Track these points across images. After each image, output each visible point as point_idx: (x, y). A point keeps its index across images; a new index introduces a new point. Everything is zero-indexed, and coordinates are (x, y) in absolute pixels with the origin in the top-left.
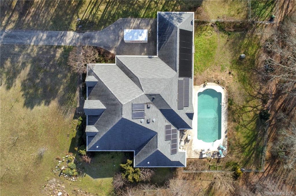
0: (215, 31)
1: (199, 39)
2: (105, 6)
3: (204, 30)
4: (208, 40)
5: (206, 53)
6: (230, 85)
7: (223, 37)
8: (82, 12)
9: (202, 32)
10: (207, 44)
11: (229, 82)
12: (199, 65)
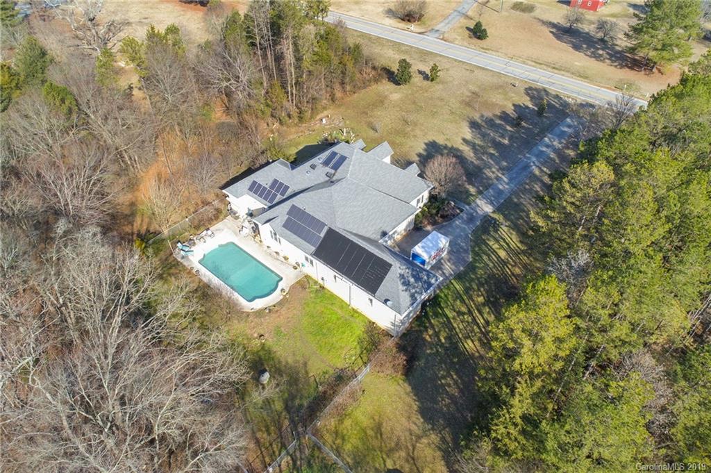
0: (345, 369)
1: (354, 336)
2: (503, 258)
3: (362, 353)
4: (341, 347)
5: (325, 331)
6: (245, 322)
7: (324, 373)
8: (511, 233)
9: (361, 348)
10: (337, 342)
11: (253, 324)
12: (318, 308)
